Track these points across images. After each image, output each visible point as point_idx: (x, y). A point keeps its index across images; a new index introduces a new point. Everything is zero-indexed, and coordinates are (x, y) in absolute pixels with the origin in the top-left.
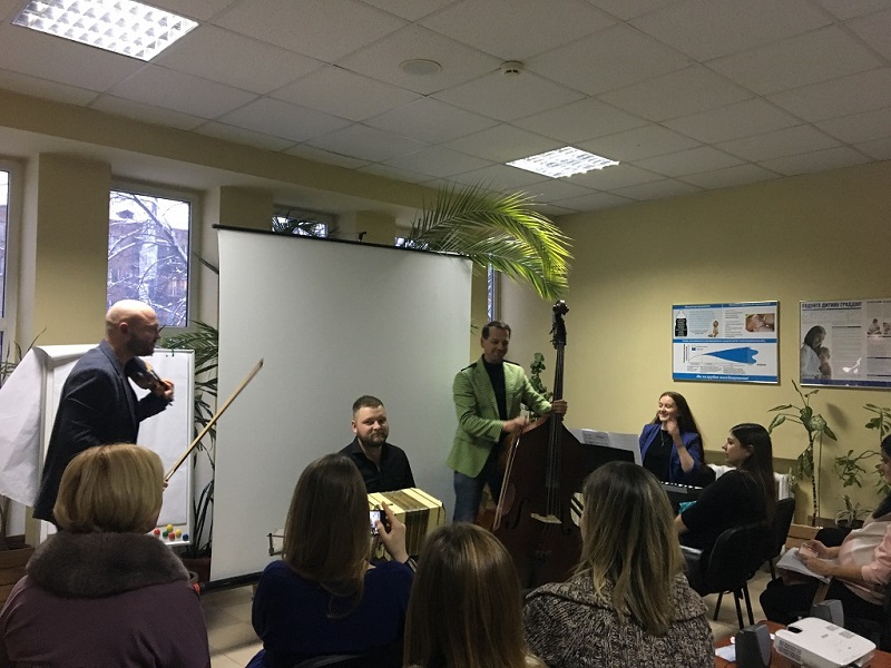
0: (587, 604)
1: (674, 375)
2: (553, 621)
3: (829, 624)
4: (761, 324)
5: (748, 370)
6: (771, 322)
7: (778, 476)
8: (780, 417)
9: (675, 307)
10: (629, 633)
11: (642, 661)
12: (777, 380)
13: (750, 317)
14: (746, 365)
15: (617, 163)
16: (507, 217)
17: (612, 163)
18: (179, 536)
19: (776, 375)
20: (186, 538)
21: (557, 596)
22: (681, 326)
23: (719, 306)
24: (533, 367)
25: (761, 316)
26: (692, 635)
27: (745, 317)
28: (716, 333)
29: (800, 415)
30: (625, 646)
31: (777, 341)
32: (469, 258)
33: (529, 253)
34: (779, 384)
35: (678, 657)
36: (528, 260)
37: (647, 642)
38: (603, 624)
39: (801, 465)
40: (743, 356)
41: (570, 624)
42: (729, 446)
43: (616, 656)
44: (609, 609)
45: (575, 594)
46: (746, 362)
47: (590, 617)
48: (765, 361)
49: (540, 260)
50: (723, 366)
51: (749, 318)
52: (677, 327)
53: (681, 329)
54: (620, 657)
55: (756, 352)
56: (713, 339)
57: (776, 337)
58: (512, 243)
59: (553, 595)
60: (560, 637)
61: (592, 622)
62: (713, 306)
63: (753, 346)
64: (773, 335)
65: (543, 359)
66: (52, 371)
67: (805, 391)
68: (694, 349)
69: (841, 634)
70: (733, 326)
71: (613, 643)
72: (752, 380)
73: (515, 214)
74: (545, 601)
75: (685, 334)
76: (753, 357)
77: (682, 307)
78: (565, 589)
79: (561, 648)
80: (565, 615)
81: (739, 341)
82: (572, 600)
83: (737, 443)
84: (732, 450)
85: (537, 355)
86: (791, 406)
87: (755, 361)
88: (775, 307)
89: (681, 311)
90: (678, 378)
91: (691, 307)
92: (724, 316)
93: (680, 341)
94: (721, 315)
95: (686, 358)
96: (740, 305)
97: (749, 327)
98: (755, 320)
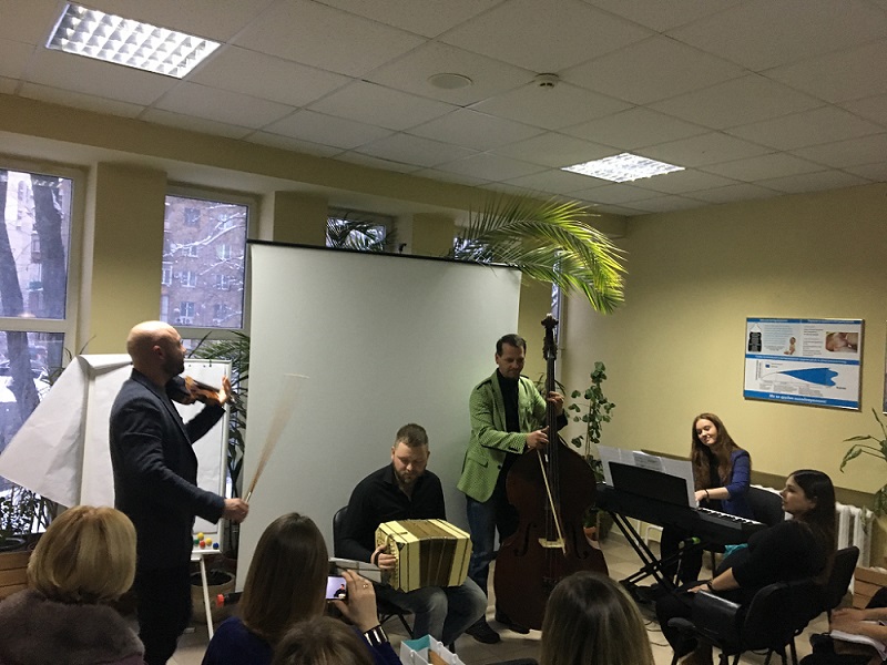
1: (745, 392)
4: (843, 343)
5: (826, 392)
6: (853, 342)
8: (857, 449)
9: (749, 320)
12: (857, 406)
14: (824, 387)
15: (683, 169)
16: (558, 229)
17: (678, 168)
18: (209, 544)
19: (857, 400)
20: (216, 546)
22: (755, 341)
23: (797, 321)
24: (593, 377)
25: (843, 335)
27: (825, 336)
28: (793, 350)
29: (880, 447)
31: (860, 363)
32: (518, 268)
34: (860, 411)
36: (581, 271)
39: (880, 501)
40: (822, 377)
42: (789, 494)
46: (824, 384)
48: (846, 384)
50: (798, 387)
51: (830, 336)
52: (750, 341)
53: (755, 343)
55: (836, 374)
56: (789, 357)
57: (858, 359)
62: (790, 321)
63: (833, 367)
65: (603, 368)
66: (94, 379)
68: (768, 366)
70: (811, 345)
72: (832, 404)
73: (566, 225)
75: (759, 350)
76: (833, 379)
77: (757, 320)
81: (818, 360)
85: (597, 364)
86: (869, 437)
87: (833, 384)
88: (860, 326)
89: (755, 324)
90: (749, 395)
91: (765, 320)
92: (802, 332)
93: (753, 357)
94: (799, 331)
95: (758, 375)
96: (820, 322)
97: (830, 346)
98: (836, 339)
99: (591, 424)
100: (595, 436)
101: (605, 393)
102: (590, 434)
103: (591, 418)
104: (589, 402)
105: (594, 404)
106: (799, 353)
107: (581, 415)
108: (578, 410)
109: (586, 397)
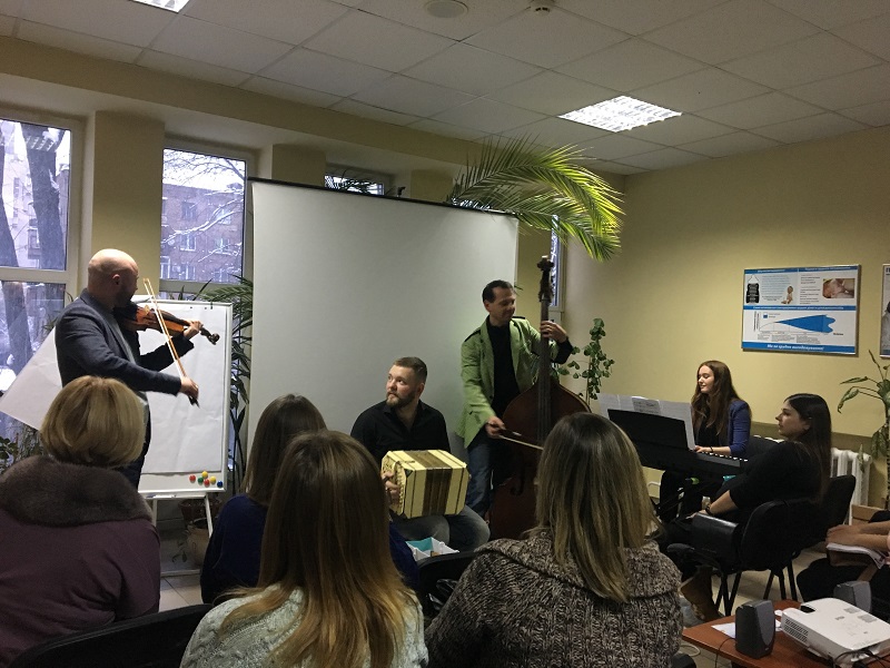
0: (536, 571)
1: (743, 344)
2: (499, 582)
3: (849, 606)
4: (840, 289)
5: (823, 339)
6: (850, 287)
7: (837, 452)
8: (854, 390)
9: (747, 272)
10: (578, 607)
11: (588, 638)
12: (853, 351)
13: (828, 282)
14: (821, 334)
15: (680, 114)
16: (554, 172)
17: (674, 114)
18: (214, 482)
19: (853, 345)
20: (220, 485)
21: (506, 557)
22: (753, 292)
23: (794, 270)
24: (592, 333)
25: (839, 281)
26: (652, 613)
27: (822, 283)
28: (790, 299)
29: (877, 389)
30: (571, 620)
31: (857, 308)
32: (515, 216)
33: (579, 211)
34: (856, 356)
35: (631, 637)
36: (578, 218)
37: (598, 618)
38: (550, 595)
39: (878, 443)
40: (819, 324)
41: (516, 589)
42: (785, 418)
43: (559, 630)
44: (559, 579)
45: (525, 557)
46: (821, 331)
47: (538, 585)
48: (843, 330)
49: (589, 219)
50: (795, 335)
51: (827, 284)
52: (748, 293)
53: (752, 295)
54: (564, 632)
55: (833, 321)
56: (787, 306)
57: (855, 304)
58: (560, 200)
59: (502, 554)
60: (502, 600)
61: (539, 591)
62: (788, 270)
63: (829, 314)
64: (852, 302)
65: (602, 324)
67: (883, 364)
68: (765, 317)
69: (861, 617)
70: (808, 292)
71: (559, 616)
72: (829, 351)
73: (562, 168)
74: (493, 558)
75: (757, 301)
76: (830, 326)
77: (755, 271)
78: (516, 549)
79: (501, 613)
80: (511, 578)
81: (815, 308)
82: (521, 563)
83: (796, 415)
84: (787, 422)
85: (596, 320)
86: (866, 379)
87: (831, 330)
88: (856, 272)
89: (753, 276)
90: (748, 347)
91: (764, 271)
92: (799, 281)
93: (751, 308)
94: (796, 279)
95: (756, 326)
96: (816, 269)
97: (827, 293)
98: (833, 286)
99: (590, 380)
100: (594, 392)
101: (604, 350)
102: (590, 390)
103: (590, 374)
104: (589, 358)
105: (594, 360)
106: (797, 302)
107: (580, 372)
108: (578, 368)
109: (586, 353)
